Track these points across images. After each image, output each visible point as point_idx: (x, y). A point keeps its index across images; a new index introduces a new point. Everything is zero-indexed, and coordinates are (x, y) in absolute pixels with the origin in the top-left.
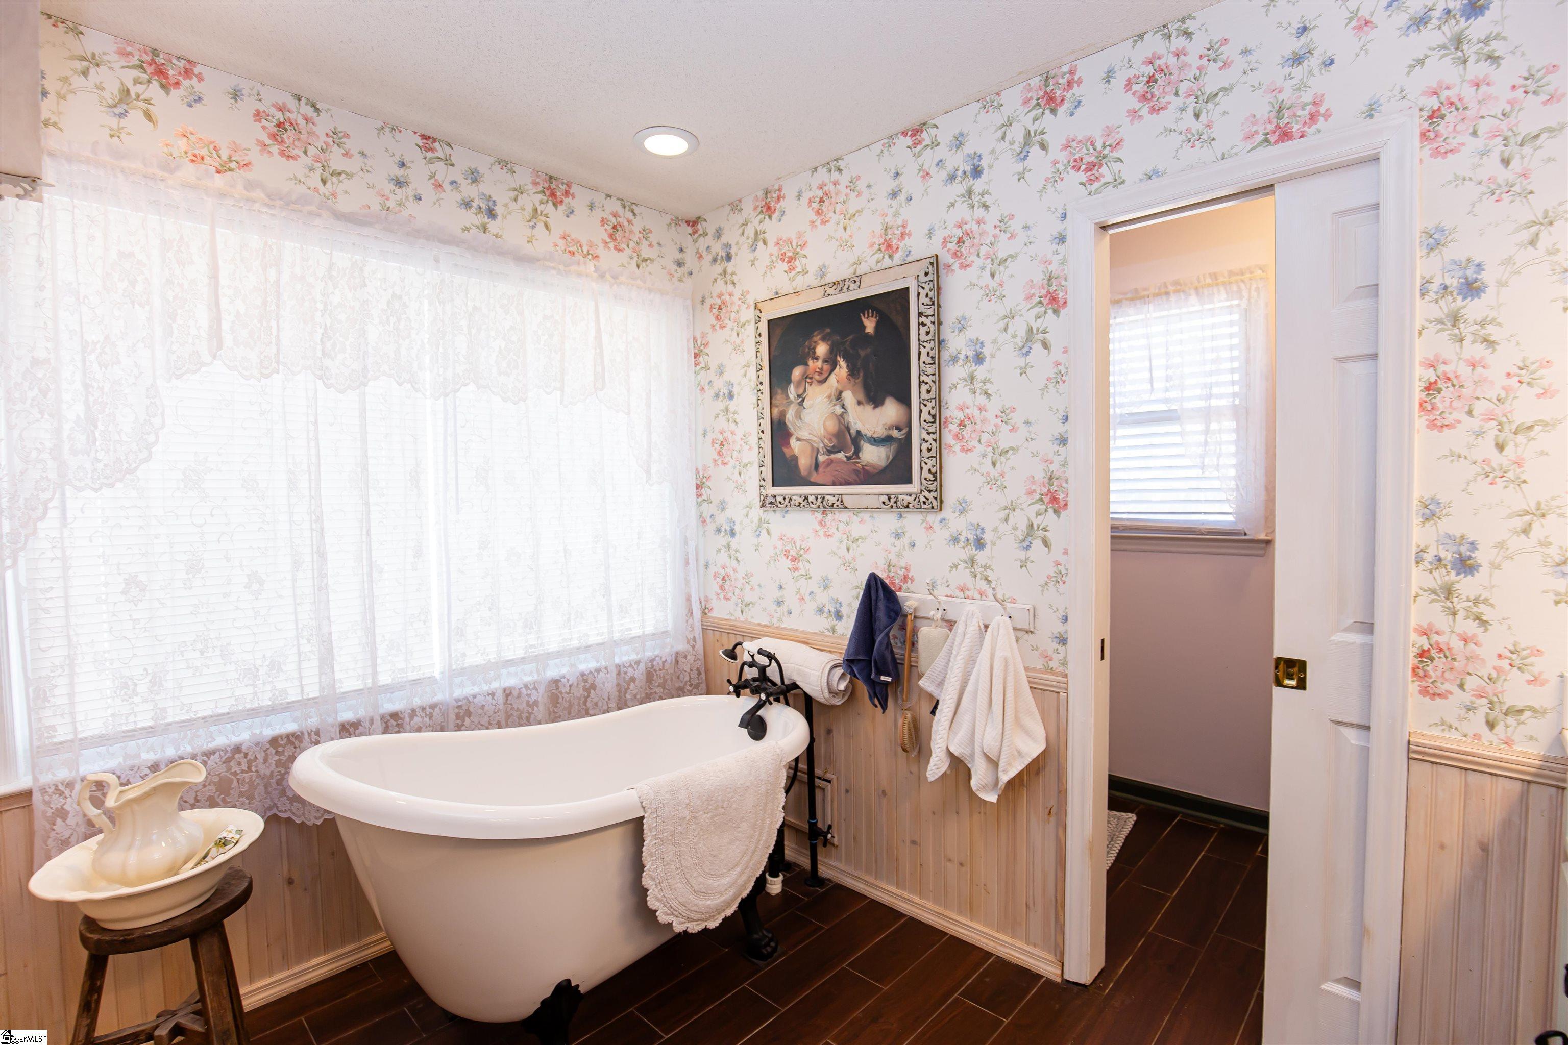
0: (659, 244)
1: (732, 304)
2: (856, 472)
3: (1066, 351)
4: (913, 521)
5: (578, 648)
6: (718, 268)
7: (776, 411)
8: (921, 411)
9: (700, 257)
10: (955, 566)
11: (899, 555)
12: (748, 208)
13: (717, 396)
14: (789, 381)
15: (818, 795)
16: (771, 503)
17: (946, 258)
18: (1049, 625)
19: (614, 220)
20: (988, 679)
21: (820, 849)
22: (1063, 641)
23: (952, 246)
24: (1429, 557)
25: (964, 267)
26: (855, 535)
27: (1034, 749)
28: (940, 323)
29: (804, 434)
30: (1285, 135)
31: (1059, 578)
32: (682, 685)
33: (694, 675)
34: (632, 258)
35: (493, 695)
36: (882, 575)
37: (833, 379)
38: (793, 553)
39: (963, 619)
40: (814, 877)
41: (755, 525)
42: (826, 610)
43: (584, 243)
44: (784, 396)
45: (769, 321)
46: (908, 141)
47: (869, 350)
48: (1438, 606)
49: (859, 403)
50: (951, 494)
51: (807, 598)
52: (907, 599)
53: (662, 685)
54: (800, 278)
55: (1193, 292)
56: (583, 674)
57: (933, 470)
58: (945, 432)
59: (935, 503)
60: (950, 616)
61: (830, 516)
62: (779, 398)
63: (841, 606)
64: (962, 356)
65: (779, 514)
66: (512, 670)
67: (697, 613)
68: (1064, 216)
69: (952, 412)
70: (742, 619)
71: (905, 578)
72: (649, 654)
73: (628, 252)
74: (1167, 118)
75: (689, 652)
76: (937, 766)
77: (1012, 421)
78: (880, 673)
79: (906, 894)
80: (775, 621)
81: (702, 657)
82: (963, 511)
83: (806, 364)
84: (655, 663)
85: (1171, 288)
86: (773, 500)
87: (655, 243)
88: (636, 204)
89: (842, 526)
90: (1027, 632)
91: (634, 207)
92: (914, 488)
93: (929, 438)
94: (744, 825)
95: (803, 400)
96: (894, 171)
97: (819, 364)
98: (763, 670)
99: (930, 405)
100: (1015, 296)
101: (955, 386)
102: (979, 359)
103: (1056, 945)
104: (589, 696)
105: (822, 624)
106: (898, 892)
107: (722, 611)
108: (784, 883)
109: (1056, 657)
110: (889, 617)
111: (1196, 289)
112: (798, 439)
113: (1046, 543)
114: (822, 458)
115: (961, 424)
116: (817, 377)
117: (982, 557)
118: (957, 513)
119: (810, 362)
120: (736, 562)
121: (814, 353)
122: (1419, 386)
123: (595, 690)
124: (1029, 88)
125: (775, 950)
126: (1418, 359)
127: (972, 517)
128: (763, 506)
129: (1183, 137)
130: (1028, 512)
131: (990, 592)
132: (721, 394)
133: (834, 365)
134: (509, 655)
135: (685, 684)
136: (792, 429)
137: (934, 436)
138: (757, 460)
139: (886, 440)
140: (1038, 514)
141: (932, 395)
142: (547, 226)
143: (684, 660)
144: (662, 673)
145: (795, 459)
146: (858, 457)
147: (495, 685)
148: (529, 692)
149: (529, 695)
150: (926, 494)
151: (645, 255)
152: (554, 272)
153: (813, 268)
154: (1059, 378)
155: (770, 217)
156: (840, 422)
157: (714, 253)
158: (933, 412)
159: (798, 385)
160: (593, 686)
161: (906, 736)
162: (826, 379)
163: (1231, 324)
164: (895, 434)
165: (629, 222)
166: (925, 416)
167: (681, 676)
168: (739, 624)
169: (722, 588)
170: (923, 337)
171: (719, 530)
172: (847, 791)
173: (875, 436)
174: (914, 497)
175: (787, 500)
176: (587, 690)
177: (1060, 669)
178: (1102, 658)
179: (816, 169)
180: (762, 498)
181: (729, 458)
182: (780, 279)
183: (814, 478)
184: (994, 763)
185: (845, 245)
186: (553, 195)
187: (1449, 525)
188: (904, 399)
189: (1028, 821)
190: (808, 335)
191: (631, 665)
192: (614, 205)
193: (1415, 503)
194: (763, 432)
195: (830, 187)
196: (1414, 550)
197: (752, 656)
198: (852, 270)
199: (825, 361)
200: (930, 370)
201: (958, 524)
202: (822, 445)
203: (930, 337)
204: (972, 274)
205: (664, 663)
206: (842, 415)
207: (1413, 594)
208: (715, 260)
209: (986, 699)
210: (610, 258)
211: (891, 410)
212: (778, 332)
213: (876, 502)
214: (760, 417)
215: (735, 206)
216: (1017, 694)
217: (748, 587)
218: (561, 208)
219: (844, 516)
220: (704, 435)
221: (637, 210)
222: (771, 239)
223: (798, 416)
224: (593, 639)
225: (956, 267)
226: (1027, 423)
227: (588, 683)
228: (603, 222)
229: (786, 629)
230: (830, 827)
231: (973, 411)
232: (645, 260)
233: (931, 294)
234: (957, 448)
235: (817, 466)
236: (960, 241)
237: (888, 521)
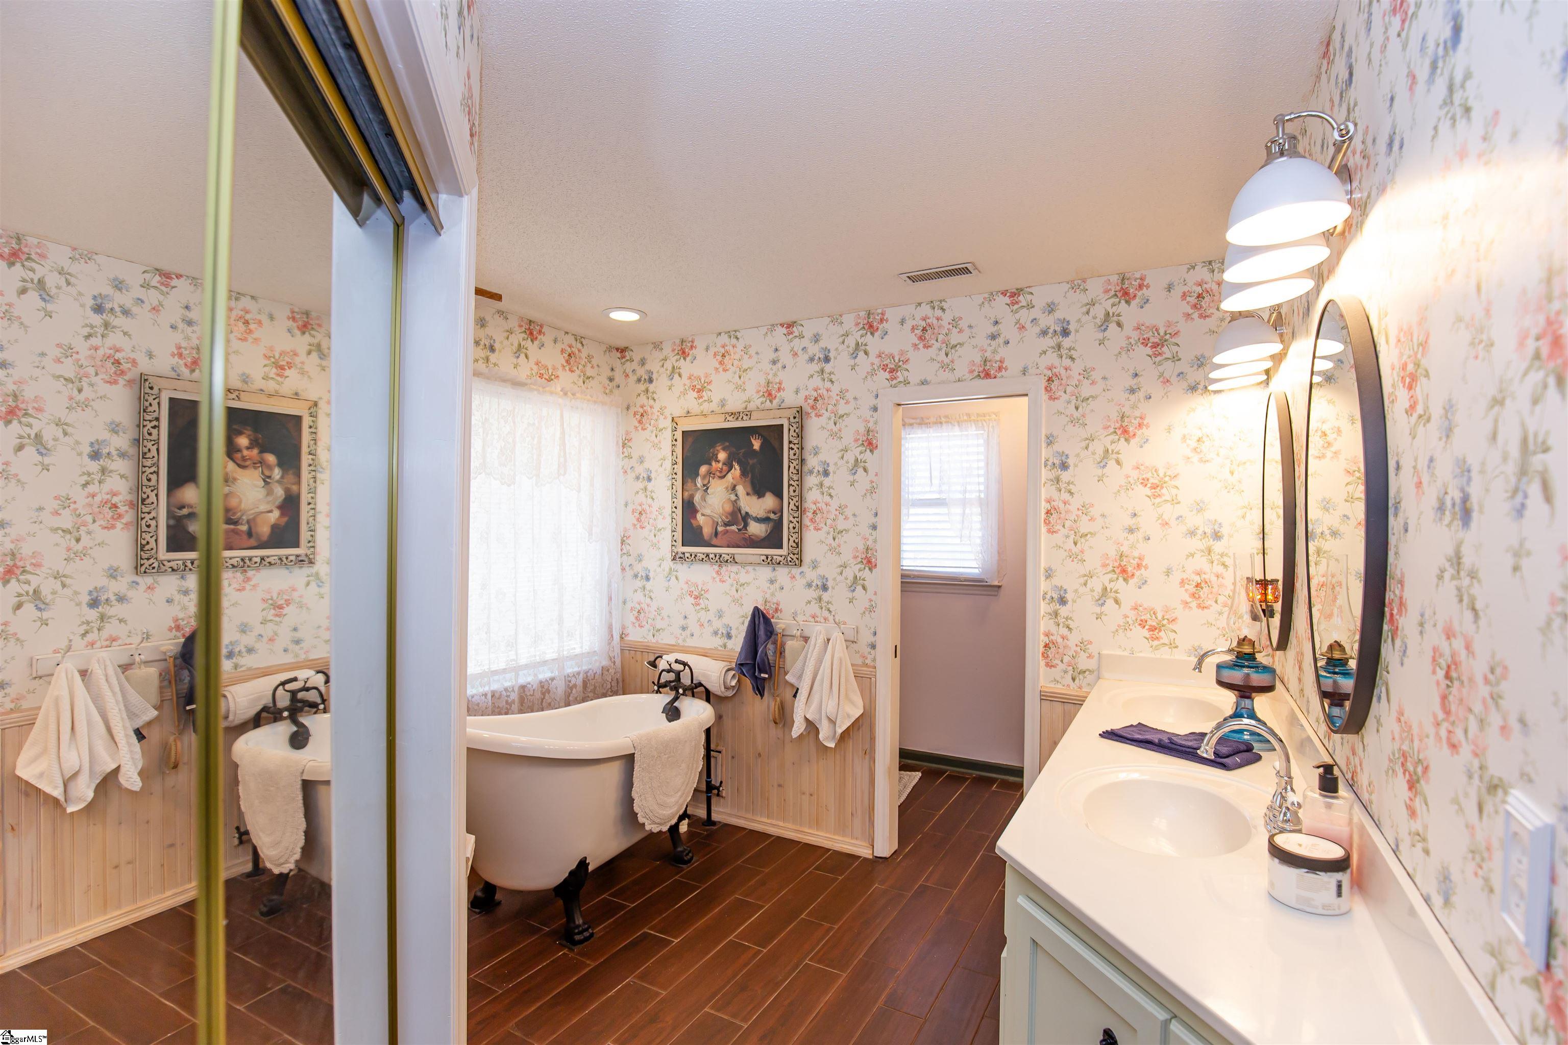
0: (598, 366)
1: (652, 414)
2: (745, 539)
3: (876, 475)
4: (782, 573)
5: (539, 663)
6: (642, 387)
7: (686, 494)
8: (789, 503)
9: (627, 376)
10: (809, 602)
11: (773, 594)
12: (667, 350)
13: (638, 478)
14: (697, 475)
15: (712, 760)
16: (681, 558)
17: (807, 408)
18: (866, 637)
19: (569, 350)
20: (830, 670)
21: (714, 800)
22: (873, 646)
23: (811, 402)
24: (1048, 597)
25: (818, 416)
26: (742, 581)
27: (857, 712)
28: (802, 448)
29: (708, 511)
30: (988, 375)
31: (871, 609)
32: (605, 692)
33: (614, 684)
34: (580, 376)
35: (486, 695)
36: (762, 608)
37: (730, 476)
38: (696, 593)
39: (814, 635)
40: (709, 821)
41: (666, 573)
42: (720, 632)
43: (550, 367)
44: (693, 484)
45: (683, 432)
46: (784, 331)
47: (755, 460)
48: (1052, 621)
49: (748, 494)
50: (808, 557)
51: (706, 624)
52: (777, 623)
53: (594, 691)
54: (706, 405)
55: (956, 424)
56: (541, 682)
57: (796, 541)
58: (804, 517)
59: (797, 562)
60: (806, 634)
61: (724, 568)
62: (689, 485)
63: (731, 630)
64: (815, 471)
65: (685, 566)
66: (496, 678)
67: (616, 637)
68: (877, 396)
69: (809, 505)
70: (654, 641)
71: (777, 610)
72: (585, 668)
73: (578, 372)
74: (932, 352)
75: (611, 667)
76: (798, 728)
77: (846, 514)
78: (761, 671)
79: (774, 822)
80: (680, 642)
81: (620, 670)
82: (815, 567)
83: (711, 464)
84: (589, 674)
85: (943, 420)
86: (682, 556)
87: (595, 365)
88: (584, 338)
89: (732, 575)
90: (853, 642)
91: (583, 340)
92: (784, 551)
93: (794, 520)
94: (684, 766)
95: (707, 488)
96: (774, 347)
97: (720, 465)
98: (678, 674)
99: (795, 499)
100: (848, 438)
101: (811, 489)
102: (826, 473)
103: (869, 834)
104: (544, 698)
105: (717, 642)
106: (769, 821)
107: (636, 636)
108: (689, 825)
109: (869, 656)
110: (766, 635)
111: (958, 422)
112: (703, 515)
113: (864, 588)
114: (720, 529)
115: (815, 512)
116: (718, 474)
117: (826, 596)
118: (811, 568)
119: (714, 463)
120: (649, 599)
121: (717, 457)
122: (1043, 512)
123: (549, 693)
124: (858, 317)
125: (692, 858)
126: (1043, 497)
127: (820, 571)
128: (674, 559)
129: (939, 365)
130: (853, 569)
131: (831, 618)
132: (641, 477)
133: (731, 468)
134: (494, 667)
135: (607, 691)
136: (698, 507)
137: (797, 519)
138: (670, 527)
139: (765, 520)
140: (860, 570)
141: (796, 493)
142: (527, 357)
143: (607, 673)
144: (593, 682)
145: (700, 528)
146: (746, 530)
147: (487, 689)
148: (508, 694)
149: (508, 696)
150: (791, 555)
151: (588, 374)
152: (536, 392)
153: (716, 399)
154: (872, 490)
155: (685, 359)
156: (734, 505)
157: (638, 375)
158: (797, 504)
159: (704, 478)
160: (548, 691)
161: (777, 715)
162: (724, 476)
163: (978, 445)
164: (772, 516)
165: (579, 351)
166: (792, 506)
167: (605, 685)
168: (651, 645)
169: (637, 618)
170: (792, 457)
171: (636, 576)
172: (733, 757)
173: (758, 517)
174: (783, 557)
175: (693, 556)
176: (543, 694)
177: (872, 664)
178: (896, 657)
179: (720, 334)
180: (674, 554)
181: (646, 524)
182: (691, 402)
183: (714, 541)
184: (833, 722)
185: (740, 388)
186: (531, 334)
187: (1057, 581)
188: (779, 495)
189: (853, 760)
190: (713, 446)
191: (574, 675)
192: (570, 339)
193: (1042, 569)
194: (676, 508)
195: (729, 348)
196: (1042, 593)
197: (670, 665)
198: (744, 405)
199: (724, 464)
200: (795, 478)
201: (811, 575)
202: (720, 520)
203: (796, 457)
204: (822, 421)
205: (595, 674)
206: (735, 501)
207: (1042, 615)
208: (639, 380)
209: (829, 685)
210: (566, 378)
211: (769, 501)
212: (690, 440)
213: (759, 559)
214: (674, 497)
215: (657, 346)
216: (847, 680)
217: (659, 618)
218: (536, 343)
219: (735, 568)
220: (626, 505)
221: (584, 342)
222: (685, 374)
223: (704, 499)
224: (549, 656)
225: (813, 415)
226: (854, 515)
227: (545, 688)
228: (563, 351)
229: (689, 647)
230: (721, 782)
231: (821, 505)
232: (588, 378)
233: (797, 431)
234: (812, 528)
235: (716, 534)
236: (816, 399)
237: (765, 572)
